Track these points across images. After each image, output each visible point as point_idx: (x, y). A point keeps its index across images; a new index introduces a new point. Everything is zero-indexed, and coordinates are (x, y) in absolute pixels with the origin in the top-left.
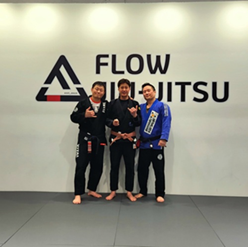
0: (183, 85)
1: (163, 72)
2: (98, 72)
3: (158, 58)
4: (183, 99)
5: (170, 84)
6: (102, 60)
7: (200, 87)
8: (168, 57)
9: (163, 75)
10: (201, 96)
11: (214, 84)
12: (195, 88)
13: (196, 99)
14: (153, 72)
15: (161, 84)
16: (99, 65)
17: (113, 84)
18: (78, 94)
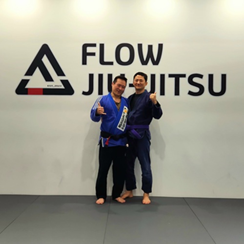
0: (177, 77)
1: (156, 63)
2: (84, 62)
3: (150, 47)
4: (177, 93)
5: (163, 76)
6: (89, 50)
7: (195, 80)
9: (155, 66)
10: (196, 90)
12: (190, 81)
14: (144, 63)
15: (153, 76)
17: (101, 76)
18: (63, 87)
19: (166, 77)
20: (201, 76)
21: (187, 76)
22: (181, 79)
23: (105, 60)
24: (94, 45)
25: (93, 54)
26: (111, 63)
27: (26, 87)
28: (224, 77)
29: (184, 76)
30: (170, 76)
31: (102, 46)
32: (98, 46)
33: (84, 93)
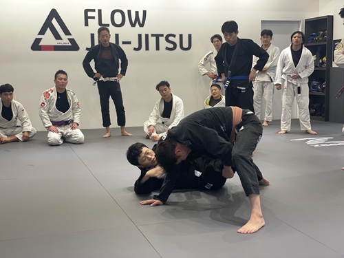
0: (157, 36)
1: (142, 25)
2: (86, 24)
3: (137, 13)
4: (158, 48)
5: (147, 36)
6: (90, 14)
7: (171, 38)
8: (145, 12)
9: (141, 28)
10: (171, 46)
11: (181, 36)
12: (167, 40)
13: (167, 48)
14: (133, 25)
15: (140, 36)
16: (87, 18)
18: (70, 44)
19: (150, 36)
20: (174, 36)
21: (165, 36)
22: (160, 38)
23: (103, 23)
24: (94, 10)
25: (93, 18)
26: (108, 25)
27: (40, 44)
28: (190, 36)
30: (153, 35)
31: (100, 11)
32: (97, 11)
33: (87, 49)
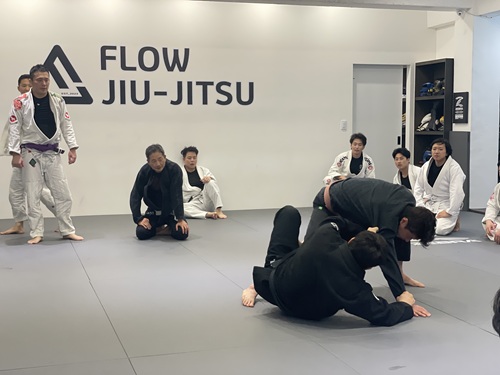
0: (205, 85)
1: (182, 69)
2: (104, 67)
3: (176, 52)
4: (205, 102)
5: (190, 84)
6: (109, 53)
7: (224, 88)
8: (187, 51)
9: (182, 73)
10: (224, 98)
11: (239, 85)
12: (218, 89)
13: (219, 102)
14: (170, 69)
15: (180, 84)
16: (104, 58)
17: (123, 83)
18: (79, 95)
19: (194, 84)
20: (229, 84)
21: (215, 84)
22: (209, 87)
23: (127, 65)
24: (114, 48)
25: (114, 58)
26: (134, 69)
28: (251, 85)
29: (212, 84)
30: (198, 83)
31: (123, 49)
32: (119, 49)
33: (104, 102)
